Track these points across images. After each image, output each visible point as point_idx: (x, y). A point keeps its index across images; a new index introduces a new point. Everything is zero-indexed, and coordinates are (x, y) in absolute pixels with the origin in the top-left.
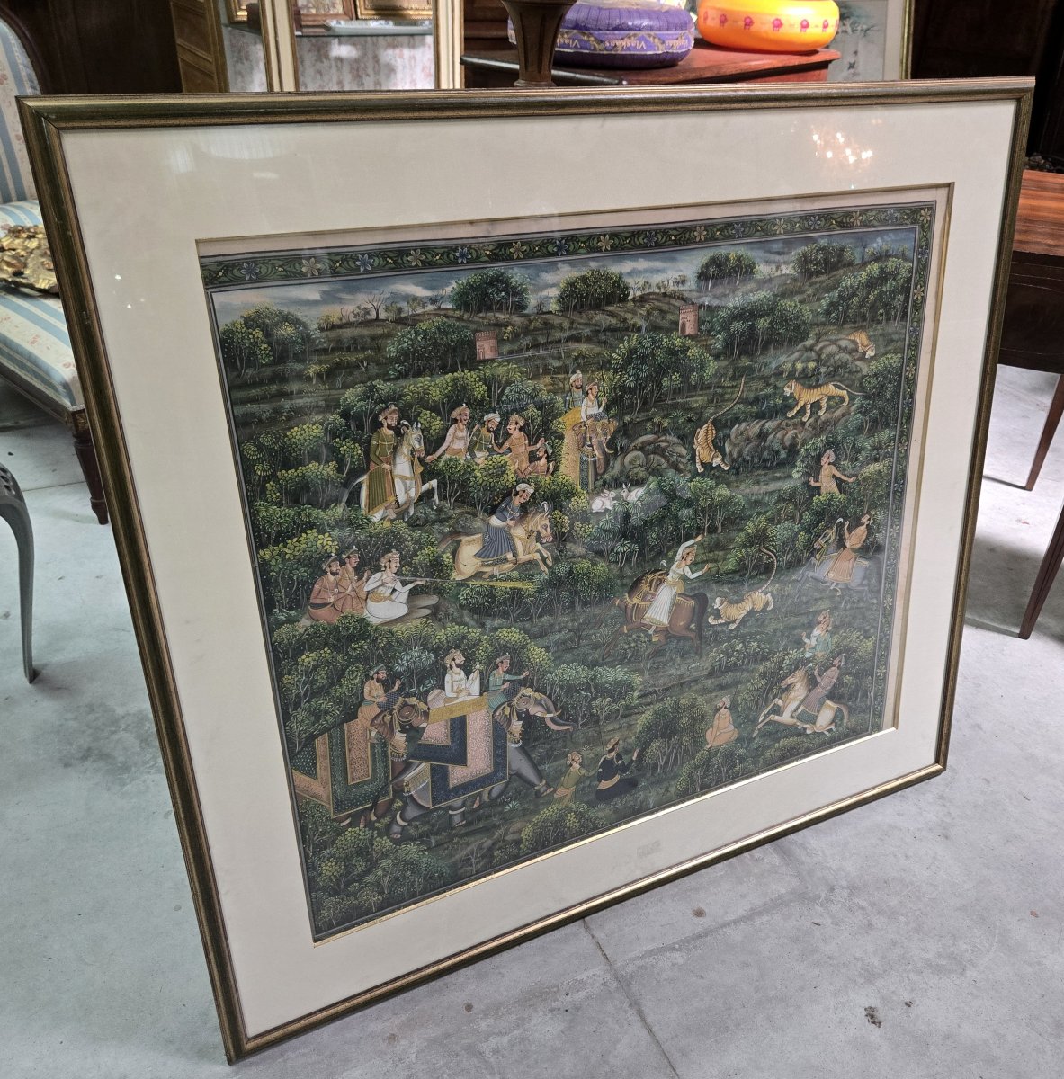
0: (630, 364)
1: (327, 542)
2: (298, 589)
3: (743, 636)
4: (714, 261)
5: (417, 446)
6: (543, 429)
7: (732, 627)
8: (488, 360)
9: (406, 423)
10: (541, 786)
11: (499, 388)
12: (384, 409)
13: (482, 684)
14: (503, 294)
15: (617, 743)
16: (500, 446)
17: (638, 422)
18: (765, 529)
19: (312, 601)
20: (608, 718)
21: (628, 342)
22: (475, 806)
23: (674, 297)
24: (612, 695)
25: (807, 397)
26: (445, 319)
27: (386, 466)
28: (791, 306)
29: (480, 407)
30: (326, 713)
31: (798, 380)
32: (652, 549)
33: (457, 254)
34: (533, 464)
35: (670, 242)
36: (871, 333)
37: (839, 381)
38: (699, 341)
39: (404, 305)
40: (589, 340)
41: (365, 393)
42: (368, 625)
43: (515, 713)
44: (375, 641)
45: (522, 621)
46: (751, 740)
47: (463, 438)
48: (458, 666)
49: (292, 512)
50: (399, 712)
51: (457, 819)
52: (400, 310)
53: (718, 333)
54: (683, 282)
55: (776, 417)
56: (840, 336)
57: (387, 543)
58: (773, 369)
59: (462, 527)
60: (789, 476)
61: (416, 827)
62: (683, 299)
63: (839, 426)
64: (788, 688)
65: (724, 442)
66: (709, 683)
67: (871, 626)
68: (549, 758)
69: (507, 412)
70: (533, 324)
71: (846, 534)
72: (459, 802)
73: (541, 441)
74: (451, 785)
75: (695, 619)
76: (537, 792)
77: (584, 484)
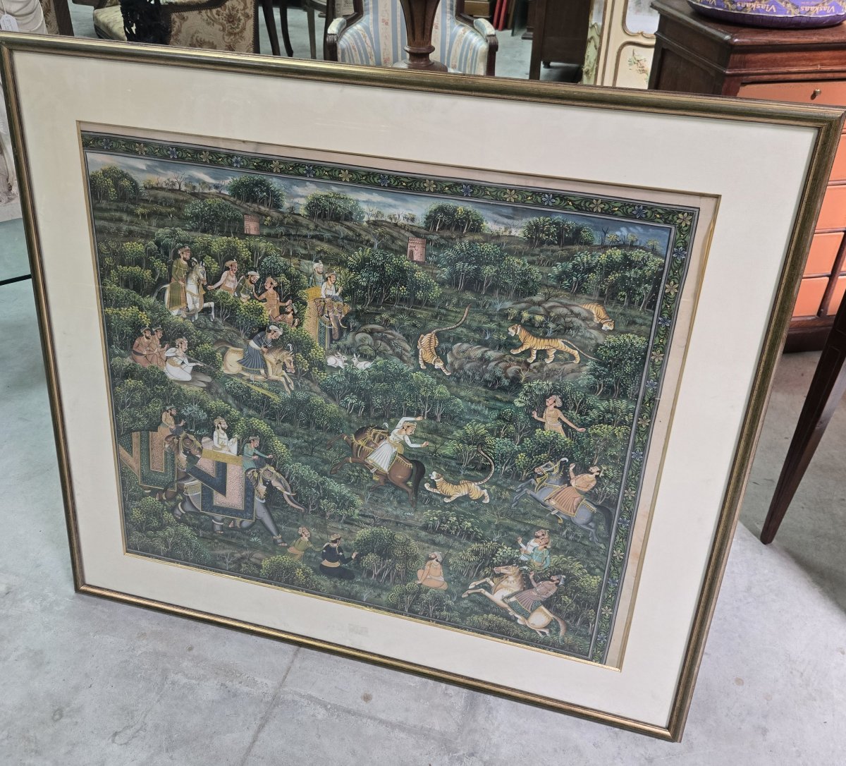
0: (363, 268)
1: (144, 317)
2: (126, 339)
4: (441, 209)
5: (202, 277)
6: (292, 293)
7: (447, 500)
8: (252, 235)
9: (195, 260)
10: (278, 538)
11: (260, 256)
12: (182, 247)
13: (238, 448)
14: (265, 194)
15: (339, 539)
16: (259, 295)
17: (368, 313)
18: (483, 436)
19: (134, 349)
20: (332, 517)
21: (363, 251)
22: (230, 526)
23: (404, 229)
24: (336, 502)
25: (533, 344)
26: (223, 201)
27: (181, 283)
28: (519, 263)
29: (246, 266)
30: (139, 420)
31: (524, 326)
32: (376, 410)
33: (234, 160)
34: (282, 316)
35: (402, 187)
36: (609, 310)
37: (571, 341)
38: (425, 268)
39: (197, 185)
40: (329, 241)
41: (171, 233)
42: (166, 377)
43: (261, 479)
44: (170, 389)
45: (269, 419)
46: (460, 598)
47: (233, 281)
48: (223, 429)
49: (125, 291)
50: (183, 440)
51: (217, 528)
52: (194, 187)
53: (444, 266)
54: (413, 219)
55: (499, 349)
56: (572, 302)
57: (180, 331)
58: (498, 310)
59: (230, 339)
60: (511, 402)
61: (191, 518)
62: (412, 232)
63: (568, 379)
64: (501, 575)
65: (446, 353)
66: (423, 533)
67: (598, 567)
68: (285, 522)
69: (265, 274)
70: (286, 219)
71: (572, 475)
72: (219, 517)
73: (289, 301)
74: (214, 504)
75: (412, 478)
76: (275, 541)
77: (322, 343)
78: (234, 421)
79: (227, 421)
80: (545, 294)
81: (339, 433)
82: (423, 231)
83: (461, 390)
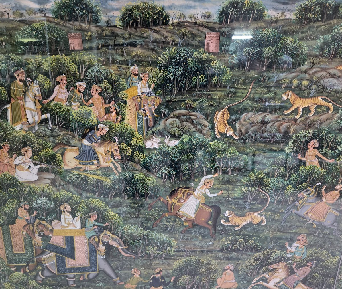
0: (170, 65)
3: (243, 235)
7: (237, 229)
8: (76, 51)
10: (117, 280)
11: (85, 68)
12: (17, 70)
13: (81, 223)
14: (84, 11)
15: (161, 271)
16: (87, 101)
17: (176, 101)
18: (262, 179)
20: (155, 257)
21: (169, 50)
22: (80, 280)
23: (202, 26)
24: (158, 246)
25: (300, 103)
26: (49, 23)
27: (20, 101)
28: (291, 41)
31: (293, 91)
32: (184, 175)
34: (107, 115)
37: (327, 97)
38: (220, 57)
39: (24, 12)
40: (141, 46)
41: (5, 59)
42: (17, 181)
43: (101, 242)
44: (22, 189)
45: (104, 197)
47: (64, 93)
48: (68, 212)
50: (37, 226)
51: (71, 283)
52: (21, 15)
54: (209, 17)
55: (275, 113)
56: (330, 66)
57: (25, 142)
58: (275, 82)
59: (66, 142)
60: (282, 151)
61: (50, 281)
62: (209, 28)
63: (324, 126)
64: (274, 270)
65: (236, 122)
66: (220, 255)
67: (338, 251)
68: (121, 268)
69: (90, 83)
70: (104, 32)
71: (324, 193)
72: (71, 275)
73: (112, 102)
74: (67, 267)
75: (212, 219)
76: (115, 282)
77: (141, 131)
78: (76, 204)
79: (70, 205)
80: (310, 63)
81: (157, 197)
82: (217, 26)
83: (247, 148)
